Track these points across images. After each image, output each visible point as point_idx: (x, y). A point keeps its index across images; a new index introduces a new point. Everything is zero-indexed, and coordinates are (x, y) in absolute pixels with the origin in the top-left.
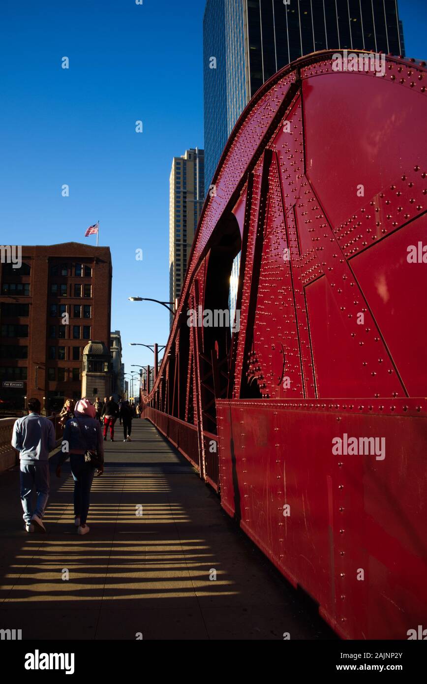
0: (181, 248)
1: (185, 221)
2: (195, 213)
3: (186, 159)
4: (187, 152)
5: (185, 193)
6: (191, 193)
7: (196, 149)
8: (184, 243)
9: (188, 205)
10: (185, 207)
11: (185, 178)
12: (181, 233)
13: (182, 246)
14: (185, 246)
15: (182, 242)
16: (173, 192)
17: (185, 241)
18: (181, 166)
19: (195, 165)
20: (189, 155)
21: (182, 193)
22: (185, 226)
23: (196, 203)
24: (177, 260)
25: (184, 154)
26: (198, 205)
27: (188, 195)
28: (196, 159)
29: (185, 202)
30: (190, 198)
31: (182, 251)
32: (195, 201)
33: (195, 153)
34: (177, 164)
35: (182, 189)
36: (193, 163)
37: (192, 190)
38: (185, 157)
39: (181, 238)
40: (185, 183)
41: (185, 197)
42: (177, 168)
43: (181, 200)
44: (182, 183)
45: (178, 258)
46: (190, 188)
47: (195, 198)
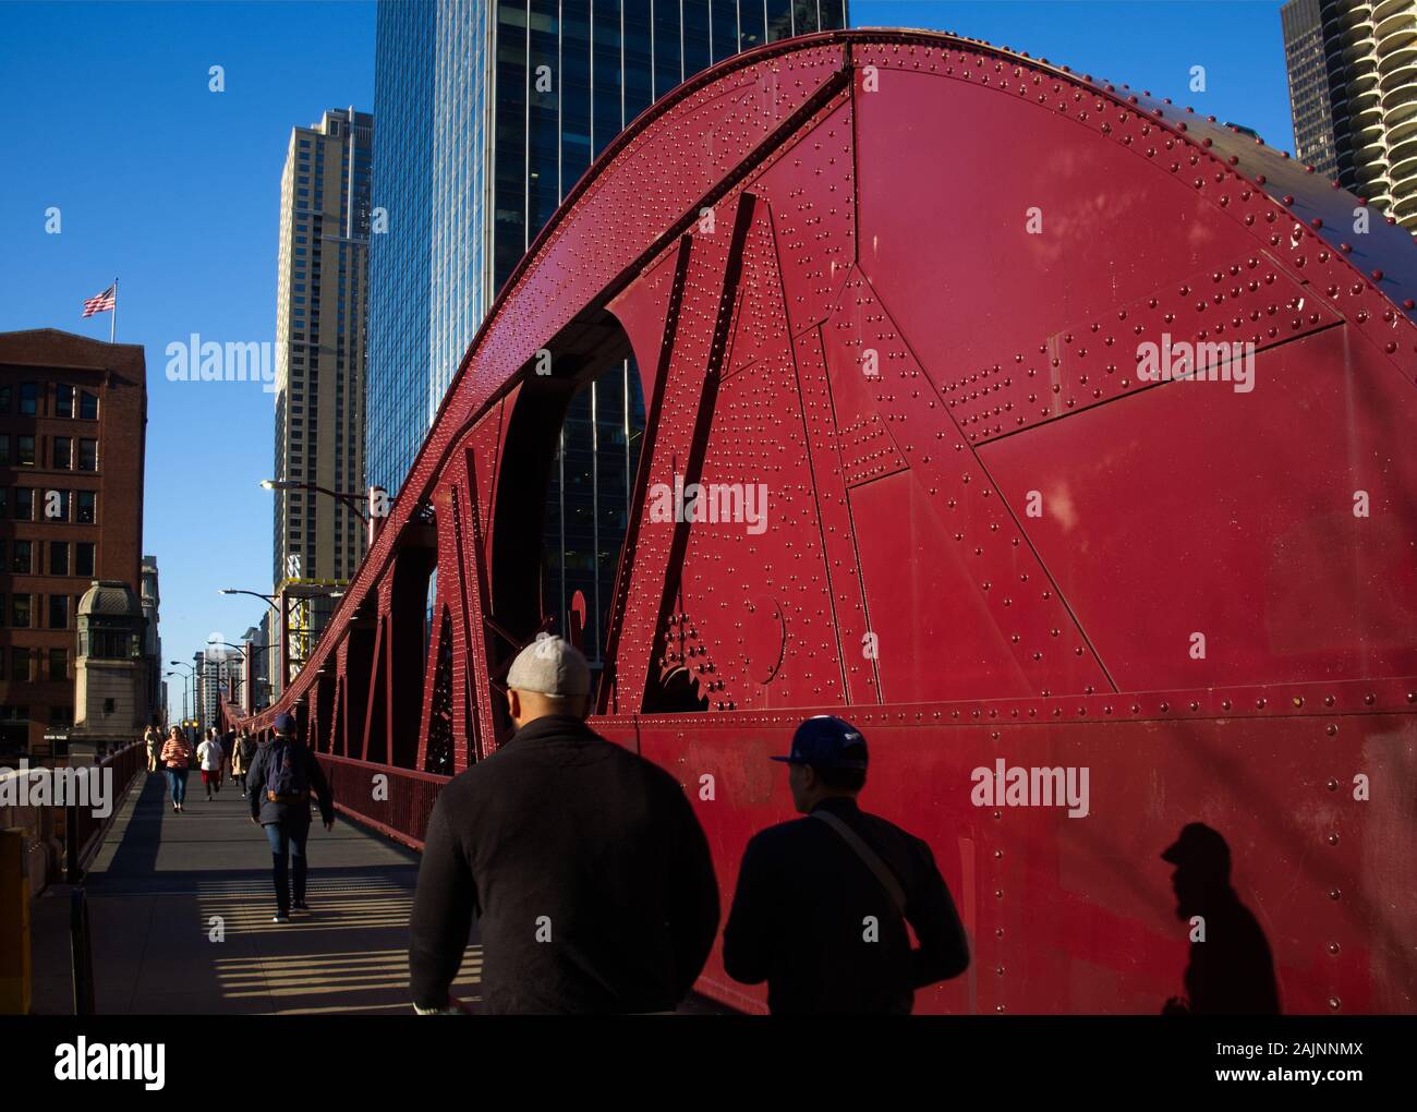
0: (306, 355)
1: (316, 289)
2: (342, 271)
3: (324, 132)
4: (328, 117)
5: (318, 219)
6: (332, 219)
7: (350, 109)
8: (313, 345)
9: (324, 248)
10: (317, 253)
11: (319, 182)
12: (307, 318)
13: (307, 352)
14: (314, 351)
15: (306, 341)
16: (290, 214)
17: (314, 338)
18: (312, 149)
19: (346, 151)
20: (332, 125)
21: (311, 219)
22: (315, 301)
23: (343, 245)
24: (294, 384)
25: (319, 122)
26: (349, 250)
27: (324, 225)
28: (349, 137)
29: (317, 241)
30: (329, 233)
31: (307, 362)
32: (342, 239)
33: (346, 121)
34: (301, 143)
35: (311, 209)
36: (339, 145)
37: (337, 212)
38: (323, 128)
39: (306, 330)
40: (318, 195)
41: (317, 230)
42: (300, 156)
43: (309, 235)
44: (311, 194)
45: (297, 379)
46: (330, 207)
47: (343, 233)
